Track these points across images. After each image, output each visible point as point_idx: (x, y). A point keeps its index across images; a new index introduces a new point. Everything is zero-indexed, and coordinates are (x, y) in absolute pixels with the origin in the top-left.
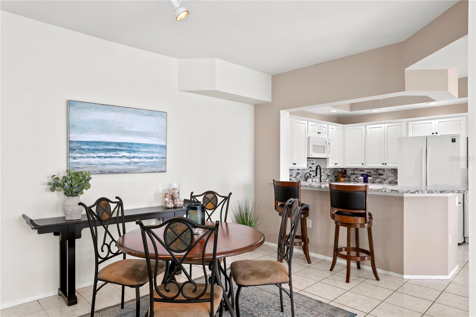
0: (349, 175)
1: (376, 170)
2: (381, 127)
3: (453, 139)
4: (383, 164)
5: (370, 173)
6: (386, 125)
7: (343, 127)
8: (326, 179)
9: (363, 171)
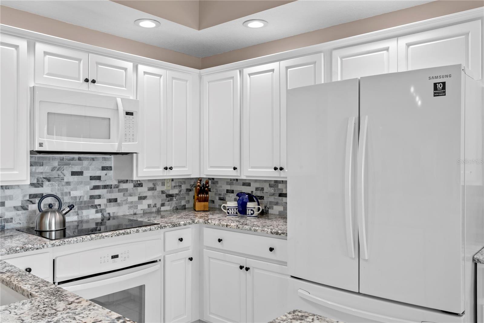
0: (222, 193)
1: (273, 183)
2: (273, 70)
3: (438, 86)
4: (276, 169)
5: (262, 189)
6: (284, 63)
7: (200, 77)
8: (163, 205)
9: (249, 185)
